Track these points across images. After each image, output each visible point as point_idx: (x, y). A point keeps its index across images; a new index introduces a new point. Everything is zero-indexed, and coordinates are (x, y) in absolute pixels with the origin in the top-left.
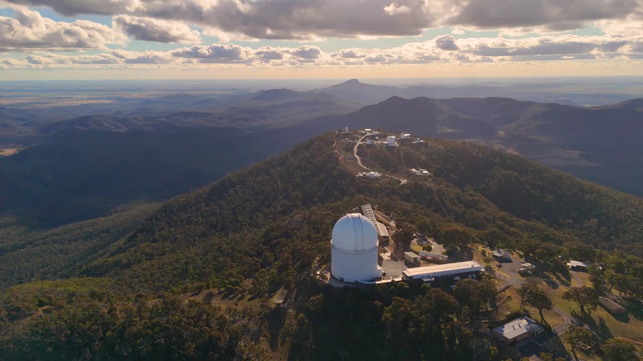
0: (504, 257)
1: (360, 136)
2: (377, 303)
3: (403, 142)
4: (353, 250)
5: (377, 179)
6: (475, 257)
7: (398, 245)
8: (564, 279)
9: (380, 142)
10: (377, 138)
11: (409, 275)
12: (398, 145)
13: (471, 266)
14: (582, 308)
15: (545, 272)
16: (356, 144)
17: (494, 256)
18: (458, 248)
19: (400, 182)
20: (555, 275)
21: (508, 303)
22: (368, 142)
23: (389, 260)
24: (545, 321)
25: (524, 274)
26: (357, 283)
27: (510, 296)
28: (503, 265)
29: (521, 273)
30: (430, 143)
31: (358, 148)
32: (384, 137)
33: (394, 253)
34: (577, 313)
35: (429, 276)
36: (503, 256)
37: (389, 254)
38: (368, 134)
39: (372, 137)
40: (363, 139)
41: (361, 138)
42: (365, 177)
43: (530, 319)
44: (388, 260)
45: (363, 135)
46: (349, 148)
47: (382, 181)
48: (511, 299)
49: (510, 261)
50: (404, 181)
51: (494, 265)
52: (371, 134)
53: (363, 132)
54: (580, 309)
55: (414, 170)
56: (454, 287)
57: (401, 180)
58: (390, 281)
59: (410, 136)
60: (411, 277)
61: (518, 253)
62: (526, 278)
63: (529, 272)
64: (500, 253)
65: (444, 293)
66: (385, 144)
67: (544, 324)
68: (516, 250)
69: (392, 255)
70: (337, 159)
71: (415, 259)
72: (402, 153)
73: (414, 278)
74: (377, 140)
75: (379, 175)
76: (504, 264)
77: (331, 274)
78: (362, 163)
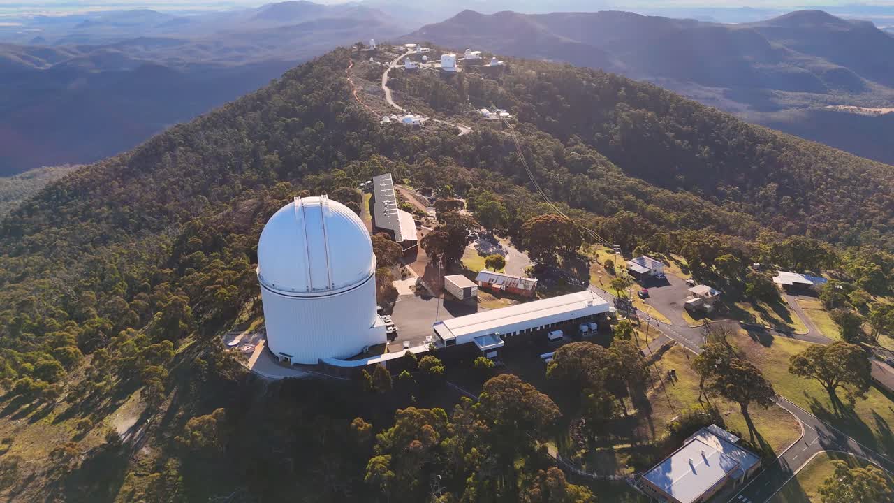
0: (652, 273)
1: (396, 55)
2: (358, 425)
3: (469, 65)
4: (304, 289)
5: (417, 127)
6: (594, 278)
7: (435, 260)
8: (776, 316)
9: (430, 65)
10: (425, 58)
11: (446, 336)
12: (459, 70)
13: (586, 303)
14: (831, 390)
15: (737, 304)
16: (387, 67)
17: (631, 272)
18: (558, 257)
19: (457, 132)
20: (757, 308)
21: (671, 390)
22: (409, 65)
23: (411, 296)
24: (758, 436)
25: (696, 312)
26: (321, 365)
27: (673, 371)
28: (651, 291)
29: (689, 309)
30: (513, 66)
31: (389, 74)
32: (436, 56)
33: (424, 278)
34: (825, 407)
35: (492, 336)
36: (650, 272)
37: (412, 281)
38: (411, 52)
39: (417, 57)
40: (400, 60)
41: (397, 57)
42: (395, 124)
43: (725, 433)
44: (407, 297)
45: (400, 53)
46: (374, 76)
47: (427, 131)
48: (676, 379)
49: (662, 282)
50: (465, 130)
51: (632, 292)
52: (415, 52)
53: (402, 48)
54: (827, 395)
55: (485, 111)
56: (549, 357)
57: (460, 128)
58: (401, 354)
59: (481, 55)
60: (452, 342)
61: (678, 262)
62: (701, 322)
63: (708, 306)
64: (643, 265)
65: (524, 386)
66: (438, 68)
67: (757, 442)
68: (672, 255)
69: (418, 284)
70: (348, 94)
71: (467, 291)
72: (466, 82)
73: (458, 342)
74: (424, 62)
75: (422, 120)
76: (655, 288)
77: (266, 344)
78: (395, 101)
